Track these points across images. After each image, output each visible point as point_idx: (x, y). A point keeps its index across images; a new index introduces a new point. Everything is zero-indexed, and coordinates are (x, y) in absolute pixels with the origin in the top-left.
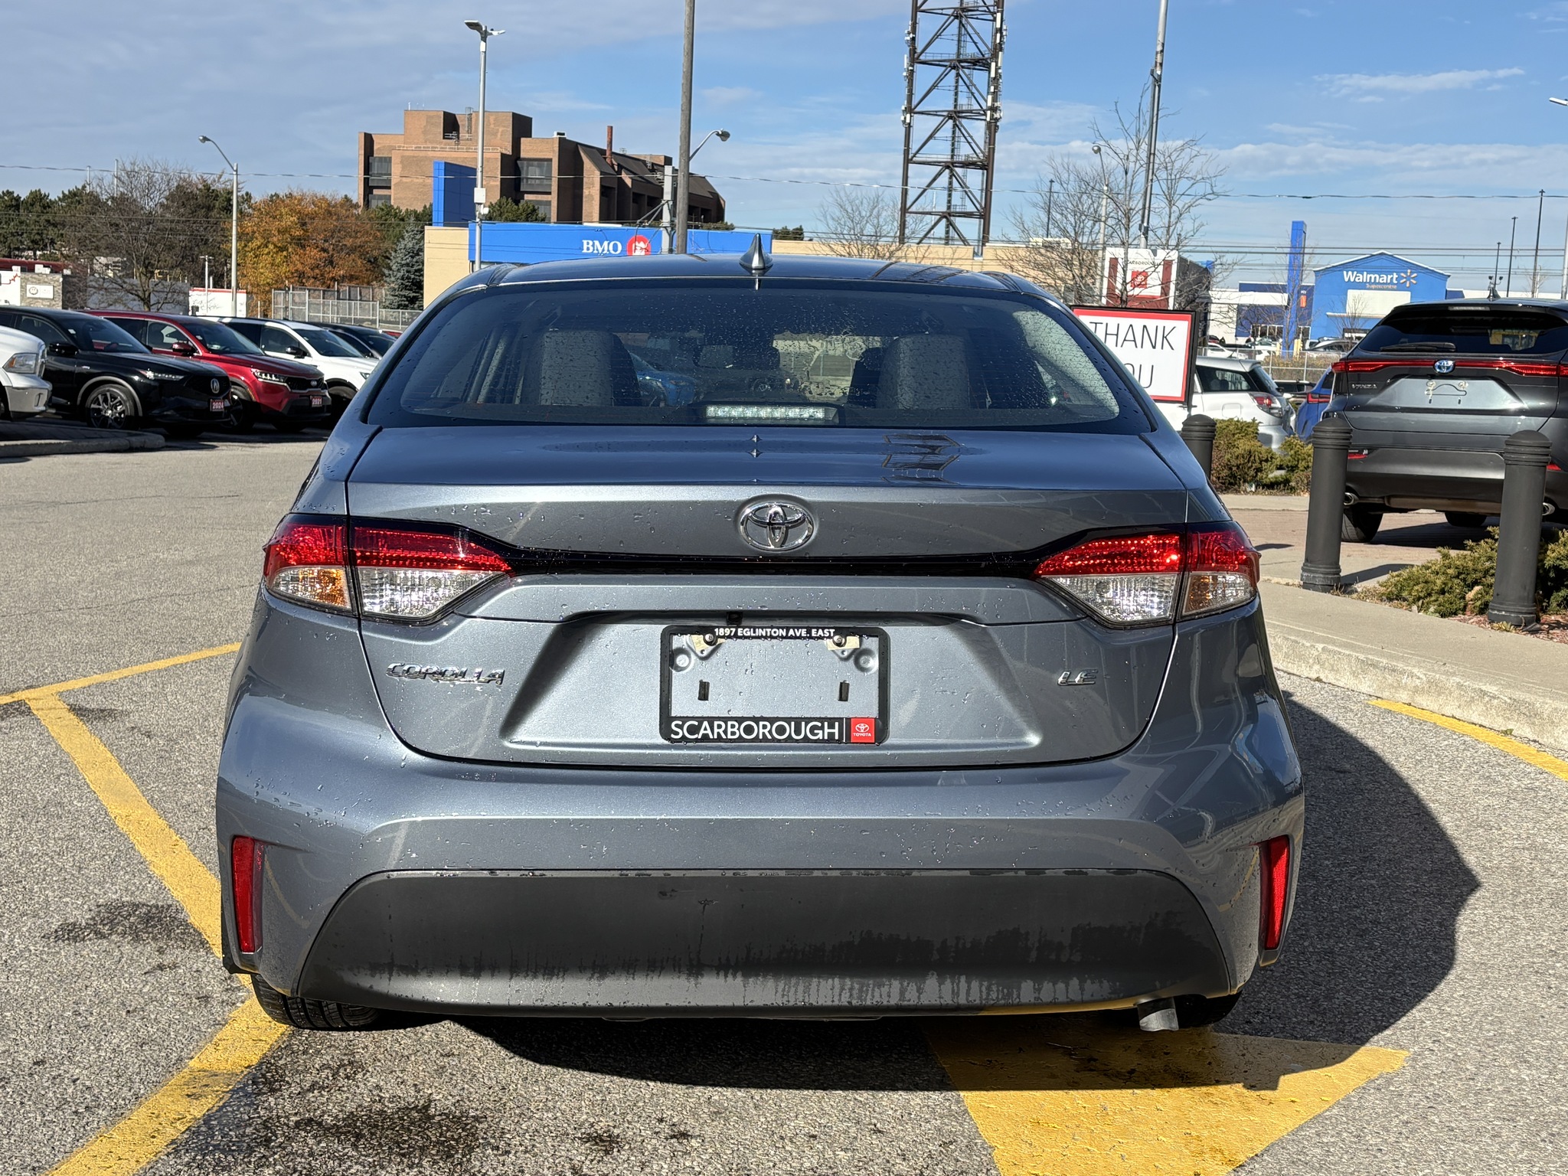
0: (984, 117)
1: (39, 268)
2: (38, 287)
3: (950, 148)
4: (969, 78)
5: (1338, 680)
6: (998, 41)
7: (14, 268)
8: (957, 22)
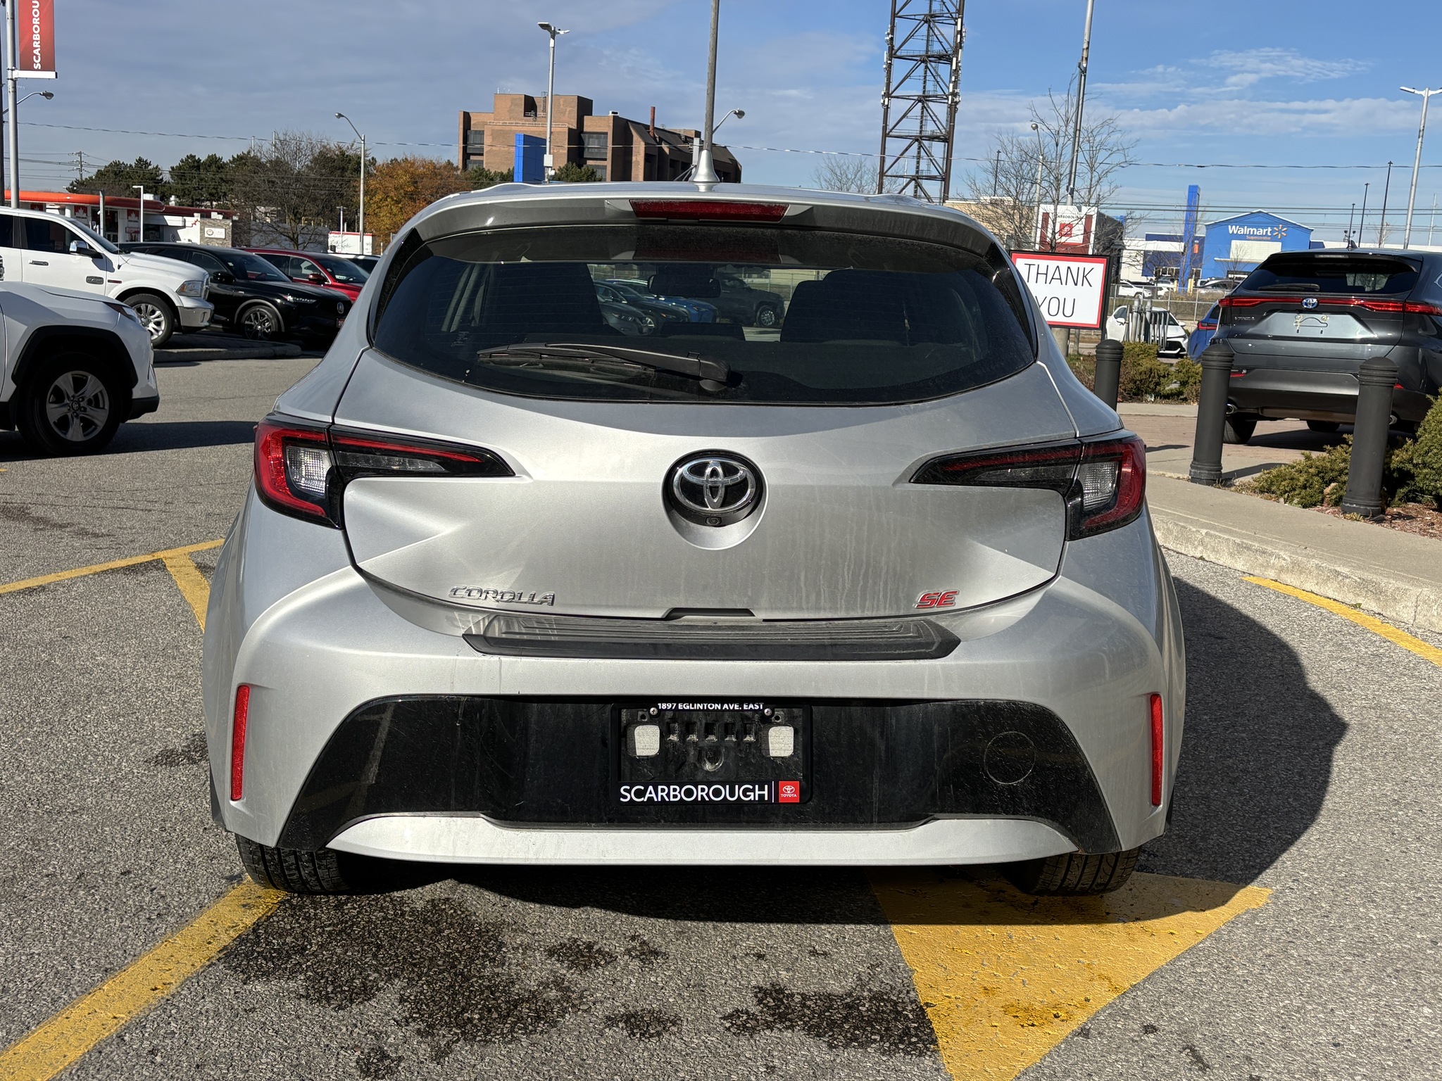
0: (946, 101)
1: (214, 215)
2: (213, 229)
3: (919, 125)
4: (935, 70)
5: (1218, 559)
6: (959, 40)
7: (195, 214)
8: (926, 25)
